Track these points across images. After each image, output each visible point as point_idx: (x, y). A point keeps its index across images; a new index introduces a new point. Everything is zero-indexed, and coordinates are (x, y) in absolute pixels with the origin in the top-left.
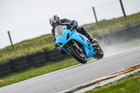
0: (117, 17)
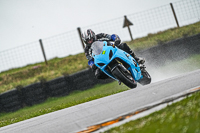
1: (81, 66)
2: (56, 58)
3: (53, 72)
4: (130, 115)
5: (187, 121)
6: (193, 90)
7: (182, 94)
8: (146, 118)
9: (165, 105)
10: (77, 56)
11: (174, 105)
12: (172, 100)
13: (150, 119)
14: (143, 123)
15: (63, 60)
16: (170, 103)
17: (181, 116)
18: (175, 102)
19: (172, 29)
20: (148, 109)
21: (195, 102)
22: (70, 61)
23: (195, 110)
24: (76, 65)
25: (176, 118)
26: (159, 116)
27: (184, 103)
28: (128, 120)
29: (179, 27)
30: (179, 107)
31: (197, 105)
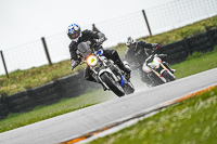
0: (38, 65)
1: (45, 79)
2: (18, 71)
3: (14, 86)
4: (97, 131)
5: (159, 137)
6: (166, 103)
7: (154, 108)
8: (115, 134)
9: (136, 120)
10: (41, 68)
11: (145, 120)
13: (120, 135)
14: (112, 140)
15: (26, 73)
16: (141, 119)
17: (154, 131)
18: (146, 116)
19: (144, 38)
20: (117, 124)
21: (168, 117)
22: (33, 73)
23: (168, 125)
24: (40, 77)
25: (148, 134)
26: (129, 133)
27: (156, 118)
28: (95, 137)
29: (151, 36)
30: (151, 122)
31: (171, 120)
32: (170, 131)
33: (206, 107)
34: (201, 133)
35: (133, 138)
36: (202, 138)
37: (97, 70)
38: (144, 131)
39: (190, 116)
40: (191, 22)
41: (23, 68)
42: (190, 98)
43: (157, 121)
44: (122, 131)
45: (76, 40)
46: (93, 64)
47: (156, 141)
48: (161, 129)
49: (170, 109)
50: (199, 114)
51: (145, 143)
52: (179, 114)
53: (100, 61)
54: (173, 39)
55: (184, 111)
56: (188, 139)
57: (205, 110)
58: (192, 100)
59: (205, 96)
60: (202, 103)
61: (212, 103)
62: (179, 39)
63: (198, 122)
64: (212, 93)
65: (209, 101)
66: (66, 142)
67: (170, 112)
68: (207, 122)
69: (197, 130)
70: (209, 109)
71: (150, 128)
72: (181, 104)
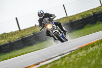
1: (17, 37)
2: (5, 33)
3: (3, 41)
4: (42, 62)
5: (71, 65)
6: (74, 49)
7: (68, 51)
8: (50, 63)
9: (60, 57)
10: (16, 32)
11: (65, 57)
12: (63, 54)
13: (52, 64)
14: (49, 66)
15: (8, 34)
16: (63, 56)
17: (68, 62)
18: (65, 55)
19: (64, 18)
20: (51, 59)
21: (75, 55)
22: (12, 35)
23: (75, 59)
24: (15, 37)
25: (66, 63)
26: (57, 63)
28: (41, 64)
29: (67, 17)
30: (67, 58)
31: (76, 57)
32: (76, 62)
33: (93, 50)
34: (90, 63)
35: (58, 65)
36: (91, 65)
37: (52, 31)
38: (64, 62)
39: (85, 55)
40: (86, 10)
41: (7, 32)
42: (86, 46)
43: (70, 57)
44: (53, 62)
45: (42, 18)
46: (50, 28)
47: (70, 66)
48: (72, 61)
49: (76, 51)
50: (90, 54)
51: (64, 67)
52: (80, 54)
53: (53, 27)
54: (78, 18)
55: (82, 52)
56: (84, 66)
57: (92, 52)
58: (86, 47)
59: (93, 45)
60: (91, 49)
61: (96, 48)
62: (80, 19)
63: (89, 57)
64: (96, 44)
65: (94, 47)
66: (27, 67)
67: (76, 53)
68: (93, 57)
69: (89, 61)
70: (95, 51)
71: (66, 60)
72: (81, 49)
